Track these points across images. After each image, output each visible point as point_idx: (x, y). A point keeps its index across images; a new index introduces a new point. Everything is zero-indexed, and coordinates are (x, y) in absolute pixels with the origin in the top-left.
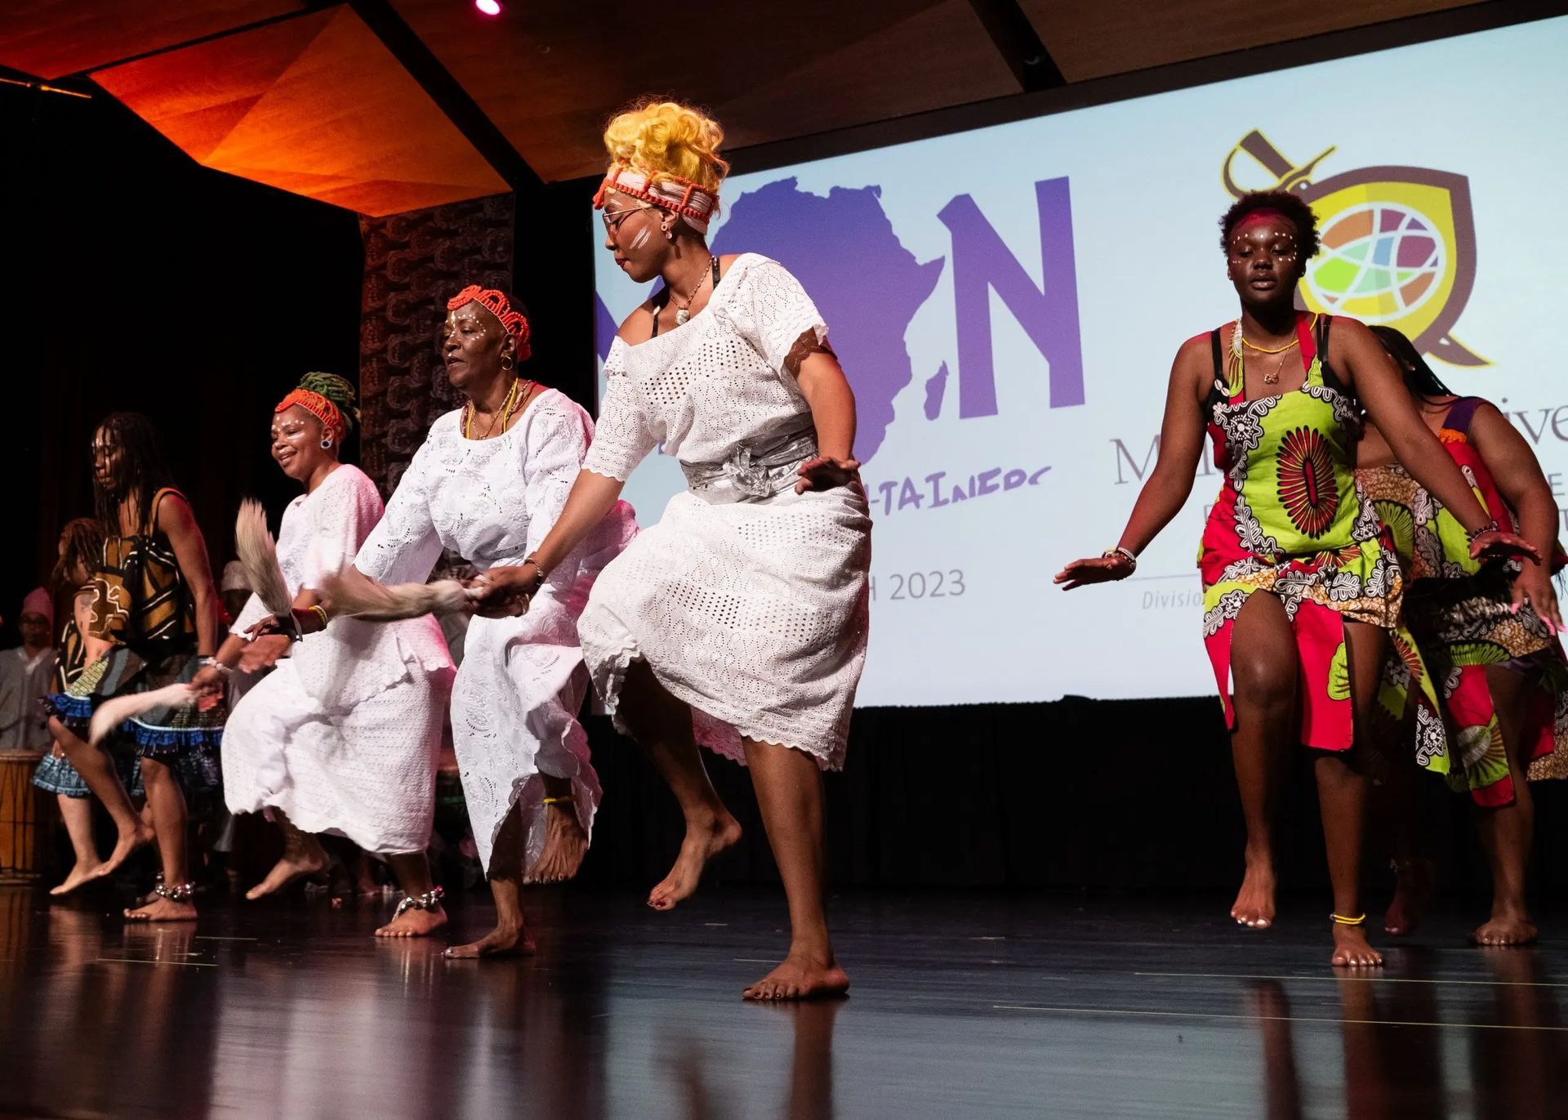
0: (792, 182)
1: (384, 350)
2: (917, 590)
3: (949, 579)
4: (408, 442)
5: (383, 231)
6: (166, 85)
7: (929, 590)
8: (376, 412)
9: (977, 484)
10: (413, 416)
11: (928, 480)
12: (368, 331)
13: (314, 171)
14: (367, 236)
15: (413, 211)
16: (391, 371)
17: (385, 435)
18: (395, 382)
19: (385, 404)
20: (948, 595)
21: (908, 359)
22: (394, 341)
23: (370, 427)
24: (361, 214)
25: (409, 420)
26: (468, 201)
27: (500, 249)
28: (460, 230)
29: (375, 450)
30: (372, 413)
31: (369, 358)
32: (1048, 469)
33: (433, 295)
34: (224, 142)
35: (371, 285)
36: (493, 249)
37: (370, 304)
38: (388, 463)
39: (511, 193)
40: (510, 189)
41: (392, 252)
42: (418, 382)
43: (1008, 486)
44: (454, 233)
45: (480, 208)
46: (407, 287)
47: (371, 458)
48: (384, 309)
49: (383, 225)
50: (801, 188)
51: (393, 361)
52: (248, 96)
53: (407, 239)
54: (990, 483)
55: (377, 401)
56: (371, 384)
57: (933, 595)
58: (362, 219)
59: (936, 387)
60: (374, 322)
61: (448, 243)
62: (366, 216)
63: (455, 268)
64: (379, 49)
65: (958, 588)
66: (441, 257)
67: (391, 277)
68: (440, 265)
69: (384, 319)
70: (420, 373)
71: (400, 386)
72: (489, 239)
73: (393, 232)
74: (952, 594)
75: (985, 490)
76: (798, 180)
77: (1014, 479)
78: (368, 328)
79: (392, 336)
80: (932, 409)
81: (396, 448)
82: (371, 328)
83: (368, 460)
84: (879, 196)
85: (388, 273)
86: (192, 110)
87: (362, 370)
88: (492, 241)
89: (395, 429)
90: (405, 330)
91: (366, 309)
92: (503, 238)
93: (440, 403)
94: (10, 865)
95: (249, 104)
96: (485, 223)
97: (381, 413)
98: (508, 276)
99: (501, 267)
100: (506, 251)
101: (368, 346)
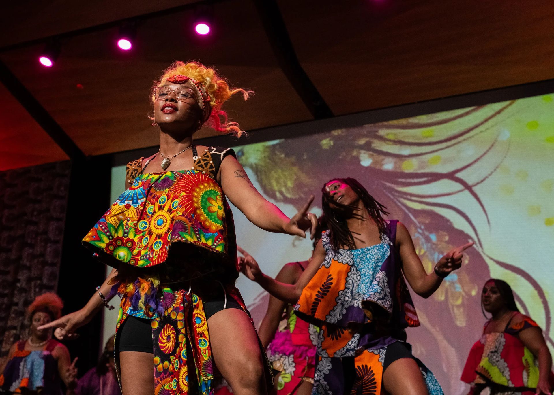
4: (7, 287)
10: (11, 273)
25: (9, 275)
26: (48, 164)
28: (43, 178)
33: (26, 211)
36: (58, 189)
39: (68, 160)
40: (70, 159)
41: (8, 189)
42: (15, 256)
44: (40, 180)
45: (54, 167)
46: (14, 207)
49: (5, 175)
53: (16, 182)
61: (37, 185)
63: (39, 198)
66: (33, 192)
68: (31, 196)
70: (16, 251)
71: (6, 258)
73: (10, 178)
88: (58, 184)
90: (11, 229)
92: (64, 183)
93: (25, 267)
96: (56, 175)
98: (65, 202)
99: (62, 197)
100: (65, 190)
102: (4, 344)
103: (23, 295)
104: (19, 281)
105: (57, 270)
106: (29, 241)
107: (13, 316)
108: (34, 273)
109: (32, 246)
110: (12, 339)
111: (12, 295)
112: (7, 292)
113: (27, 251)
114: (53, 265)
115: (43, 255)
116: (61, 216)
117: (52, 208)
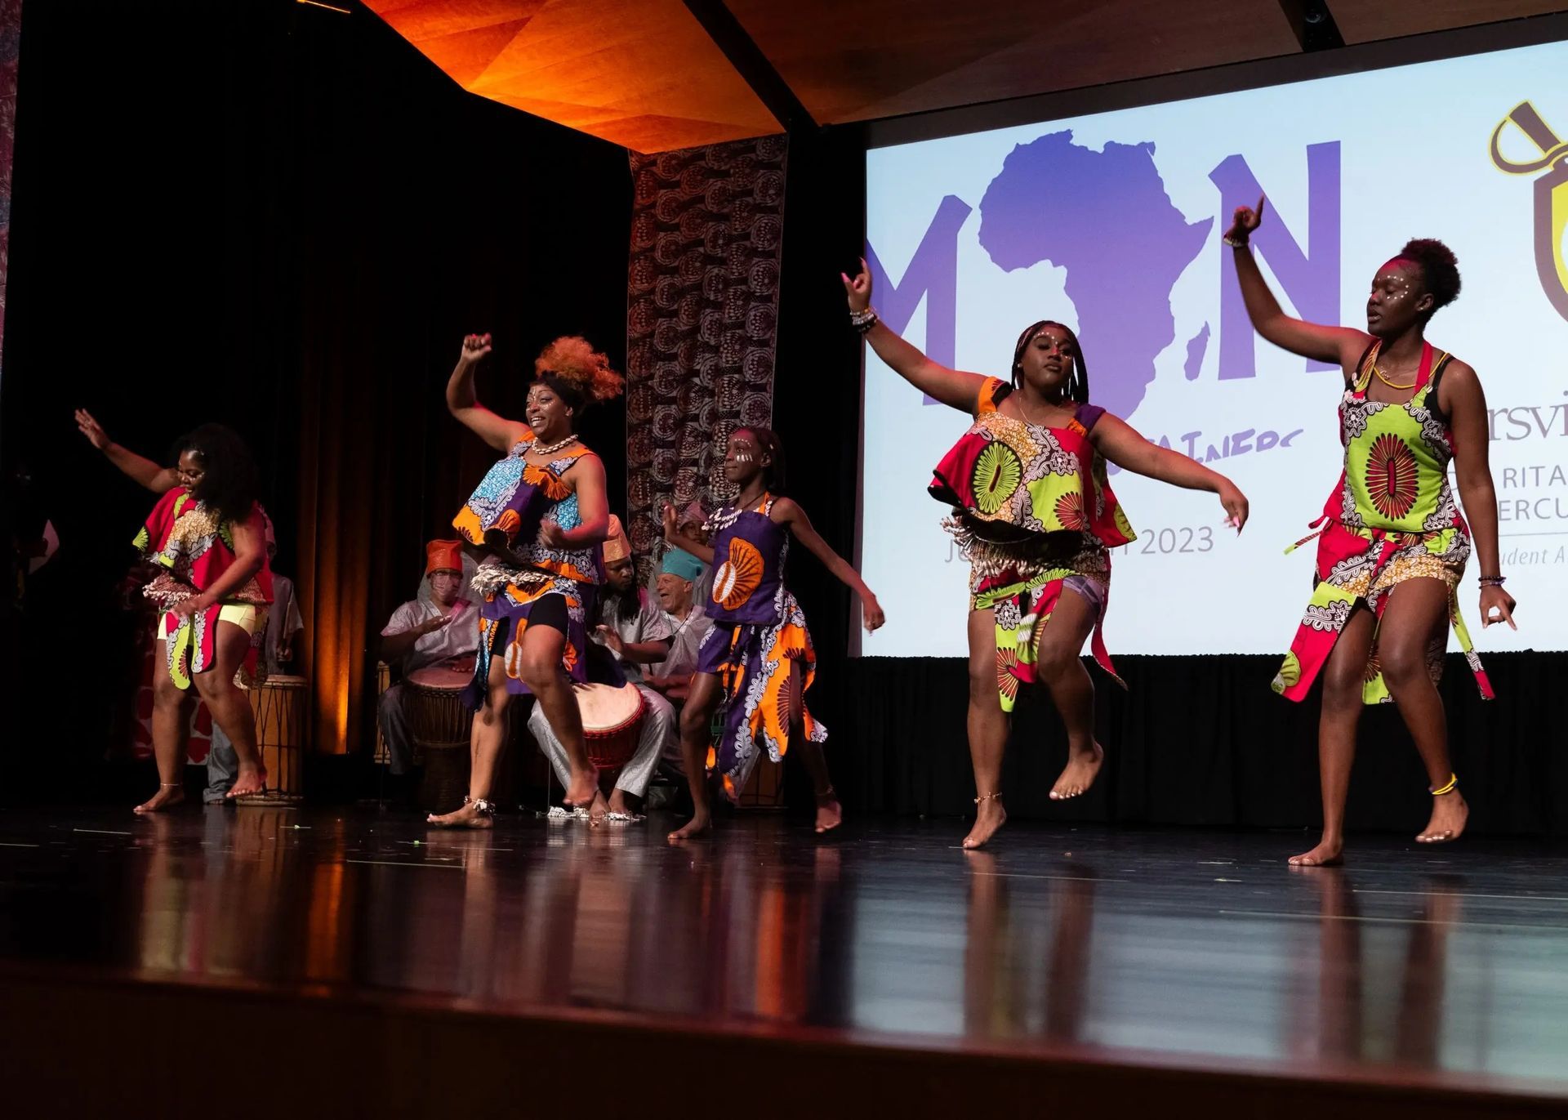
0: (1068, 134)
1: (652, 291)
2: (1167, 546)
3: (1197, 535)
4: (675, 385)
5: (654, 169)
7: (1179, 545)
8: (642, 354)
9: (1231, 444)
10: (680, 359)
11: (1183, 439)
12: (636, 271)
13: (585, 103)
14: (637, 173)
15: (684, 149)
16: (658, 313)
17: (651, 377)
18: (662, 324)
19: (652, 344)
20: (1196, 550)
21: (1172, 319)
22: (663, 282)
23: (638, 368)
24: (631, 151)
25: (676, 363)
26: (740, 142)
27: (772, 192)
28: (732, 171)
29: (641, 392)
30: (639, 354)
31: (636, 299)
32: (1301, 431)
33: (703, 237)
34: (490, 68)
35: (640, 223)
36: (765, 194)
37: (638, 244)
38: (655, 405)
39: (782, 134)
40: (785, 131)
41: (662, 191)
42: (686, 325)
43: (1261, 447)
44: (726, 174)
45: (753, 149)
46: (677, 227)
47: (637, 400)
48: (653, 249)
49: (654, 163)
50: (1076, 141)
51: (661, 302)
52: (516, 18)
53: (678, 177)
54: (1243, 443)
55: (645, 343)
56: (639, 326)
57: (1182, 550)
58: (632, 155)
59: (1197, 347)
61: (719, 184)
62: (635, 152)
63: (726, 210)
65: (1206, 544)
66: (712, 198)
67: (661, 217)
68: (710, 206)
69: (653, 258)
70: (687, 315)
71: (667, 328)
72: (760, 181)
73: (664, 171)
74: (1200, 549)
75: (1239, 450)
76: (1072, 133)
77: (1267, 441)
78: (637, 268)
79: (661, 277)
80: (1192, 369)
81: (662, 391)
82: (639, 268)
83: (635, 400)
84: (1153, 154)
85: (658, 211)
86: (456, 31)
87: (629, 312)
88: (763, 183)
89: (662, 371)
90: (674, 271)
91: (634, 249)
92: (774, 180)
93: (707, 348)
94: (276, 787)
95: (515, 28)
96: (760, 165)
97: (648, 355)
98: (779, 220)
99: (773, 210)
100: (778, 194)
101: (636, 287)
102: (677, 491)
103: (707, 400)
104: (697, 373)
105: (771, 353)
106: (712, 298)
107: (691, 439)
108: (726, 359)
109: (718, 306)
110: (691, 484)
111: (686, 400)
112: (674, 394)
113: (708, 317)
114: (762, 343)
115: (742, 325)
116: (773, 247)
117: (753, 231)
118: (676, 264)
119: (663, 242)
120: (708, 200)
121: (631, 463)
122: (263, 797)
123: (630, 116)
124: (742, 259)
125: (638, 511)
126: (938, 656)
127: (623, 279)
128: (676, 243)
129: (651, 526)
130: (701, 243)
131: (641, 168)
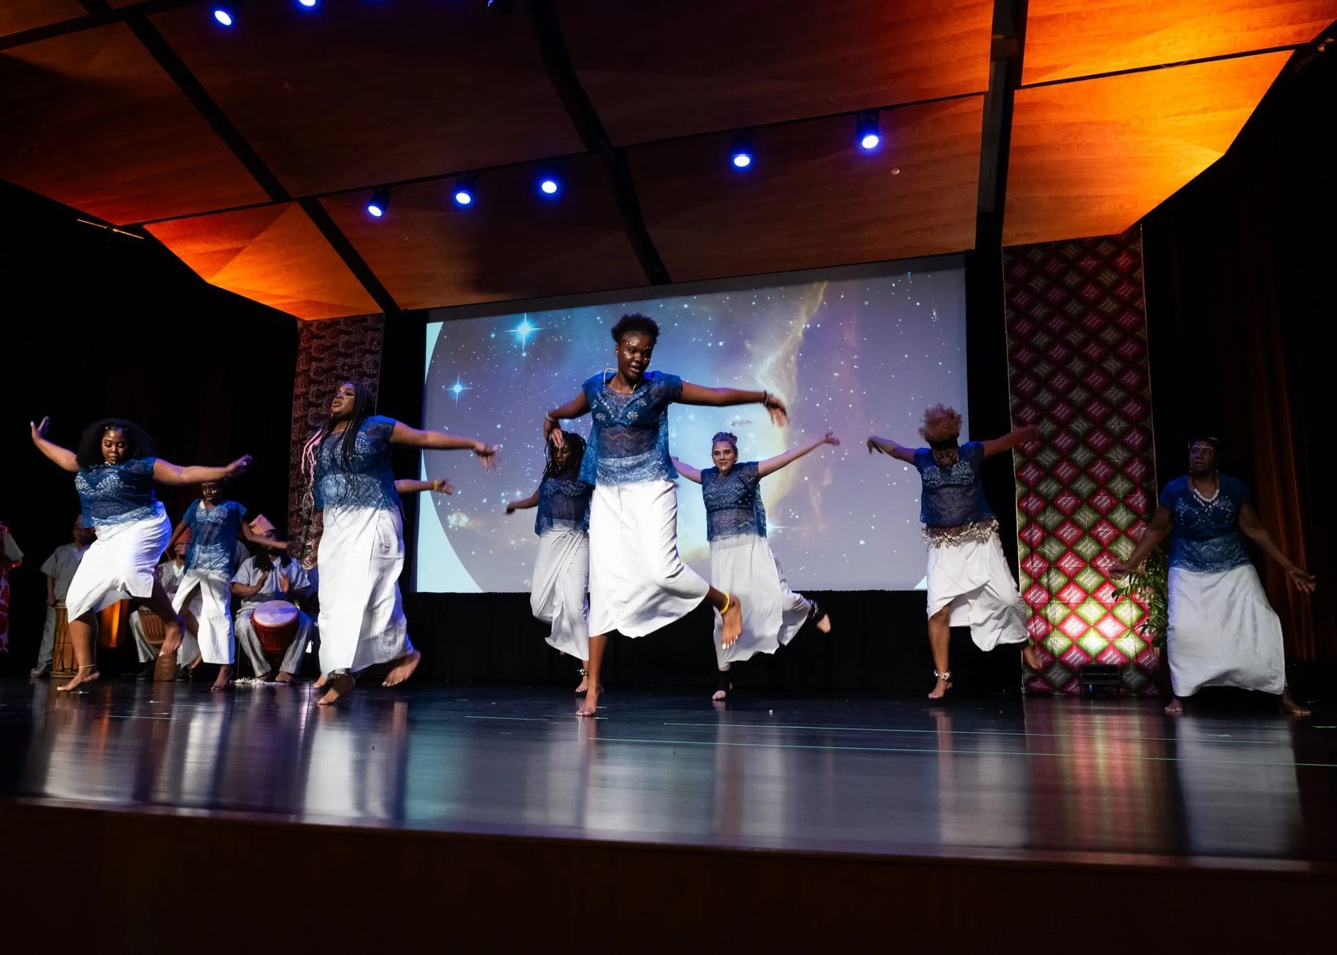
1: (308, 393)
5: (311, 328)
6: (190, 235)
8: (301, 426)
12: (299, 382)
13: (274, 292)
14: (302, 330)
15: (328, 319)
16: (311, 404)
18: (312, 411)
19: (306, 421)
22: (313, 388)
23: (297, 434)
24: (299, 318)
26: (359, 316)
27: (375, 343)
29: (299, 446)
30: (298, 427)
31: (298, 397)
33: (337, 365)
34: (222, 271)
35: (302, 357)
36: (371, 344)
37: (301, 367)
39: (381, 313)
40: (383, 312)
41: (315, 340)
45: (365, 320)
46: (322, 360)
48: (309, 370)
49: (311, 325)
51: (311, 399)
52: (236, 247)
55: (302, 421)
56: (299, 411)
58: (299, 321)
60: (302, 377)
61: (346, 338)
62: (301, 320)
63: (349, 352)
64: (312, 226)
66: (342, 345)
67: (314, 354)
69: (309, 376)
71: (315, 413)
72: (369, 337)
78: (299, 380)
79: (313, 385)
85: (312, 350)
86: (204, 251)
87: (294, 403)
90: (320, 383)
91: (298, 370)
94: (70, 667)
95: (237, 251)
96: (368, 329)
97: (303, 427)
98: (378, 358)
99: (376, 353)
100: (379, 344)
101: (299, 390)
116: (375, 372)
117: (364, 363)
118: (321, 379)
119: (315, 367)
120: (340, 346)
121: (292, 485)
122: (62, 673)
123: (299, 300)
124: (358, 377)
125: (294, 512)
126: (458, 592)
127: (291, 386)
128: (322, 368)
129: (302, 519)
130: (335, 368)
131: (304, 328)
